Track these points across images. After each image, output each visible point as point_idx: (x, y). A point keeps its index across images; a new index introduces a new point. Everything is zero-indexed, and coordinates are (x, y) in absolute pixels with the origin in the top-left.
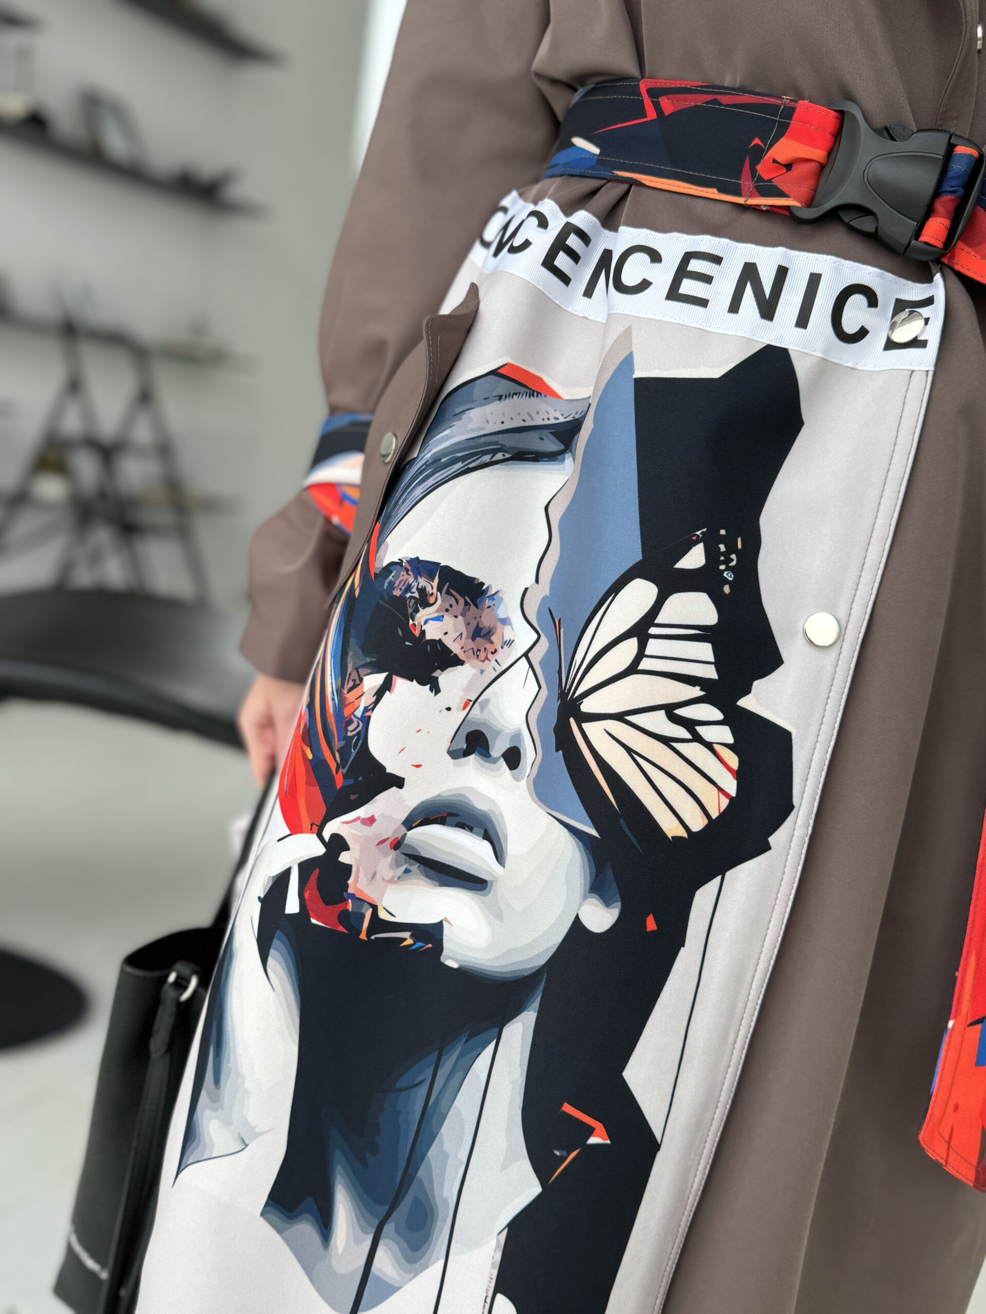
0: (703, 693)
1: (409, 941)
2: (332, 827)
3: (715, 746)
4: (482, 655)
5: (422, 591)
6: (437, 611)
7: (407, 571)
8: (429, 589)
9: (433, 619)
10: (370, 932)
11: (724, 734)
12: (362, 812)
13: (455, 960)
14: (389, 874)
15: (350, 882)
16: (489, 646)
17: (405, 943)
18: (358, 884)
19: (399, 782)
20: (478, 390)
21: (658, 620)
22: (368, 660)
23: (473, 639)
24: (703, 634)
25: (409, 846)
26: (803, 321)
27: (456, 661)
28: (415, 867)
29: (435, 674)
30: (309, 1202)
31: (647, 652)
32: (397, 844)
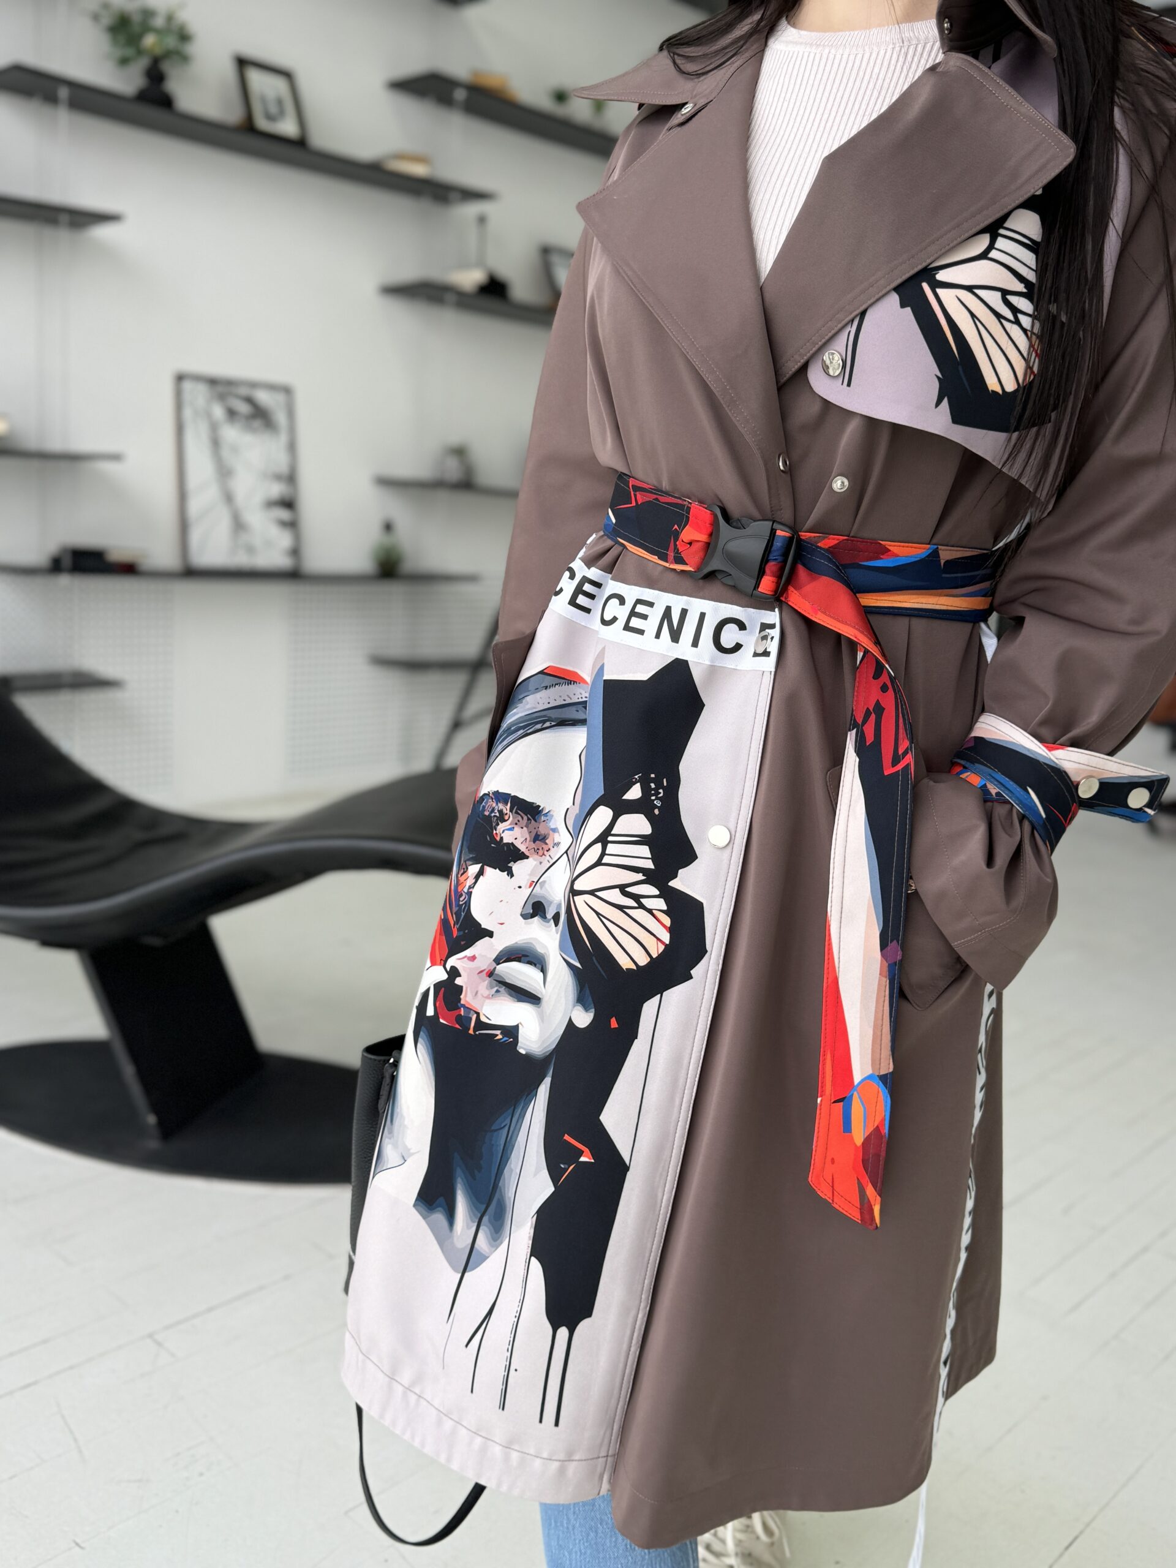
0: (644, 878)
1: (500, 1037)
2: (452, 962)
3: (654, 911)
4: (541, 852)
5: (501, 812)
6: (510, 824)
7: (492, 799)
8: (505, 811)
9: (507, 830)
10: (475, 1030)
11: (661, 904)
12: (468, 952)
13: (524, 1049)
14: (486, 993)
15: (462, 997)
16: (544, 846)
17: (497, 1038)
18: (466, 998)
19: (490, 934)
20: (532, 685)
22: (471, 856)
23: (534, 842)
24: (643, 840)
25: (497, 975)
26: (695, 643)
27: (523, 856)
28: (502, 989)
29: (509, 865)
30: (441, 1200)
32: (491, 974)
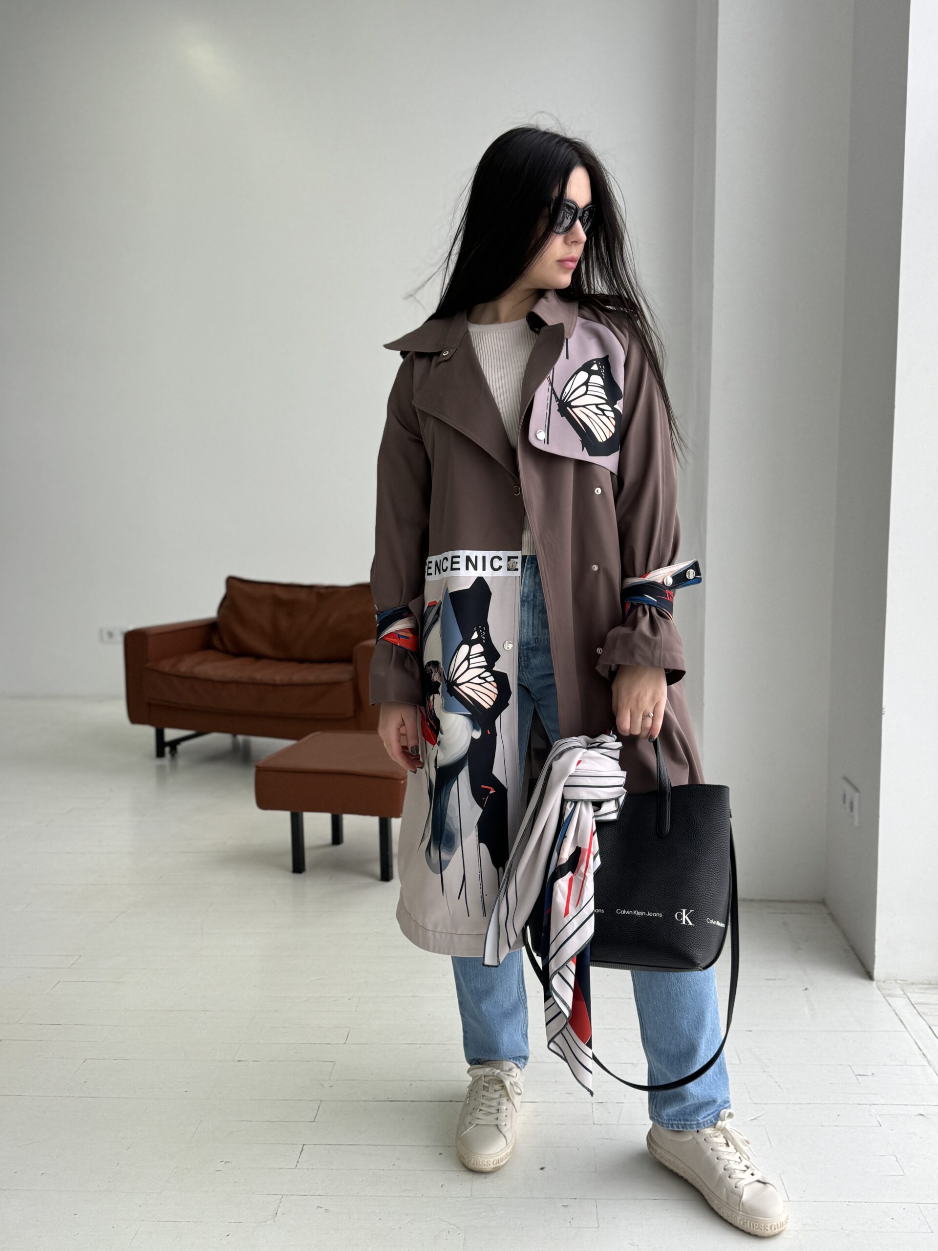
0: (485, 669)
3: (491, 682)
11: (492, 679)
21: (471, 654)
24: (482, 655)
26: (484, 569)
31: (471, 663)
